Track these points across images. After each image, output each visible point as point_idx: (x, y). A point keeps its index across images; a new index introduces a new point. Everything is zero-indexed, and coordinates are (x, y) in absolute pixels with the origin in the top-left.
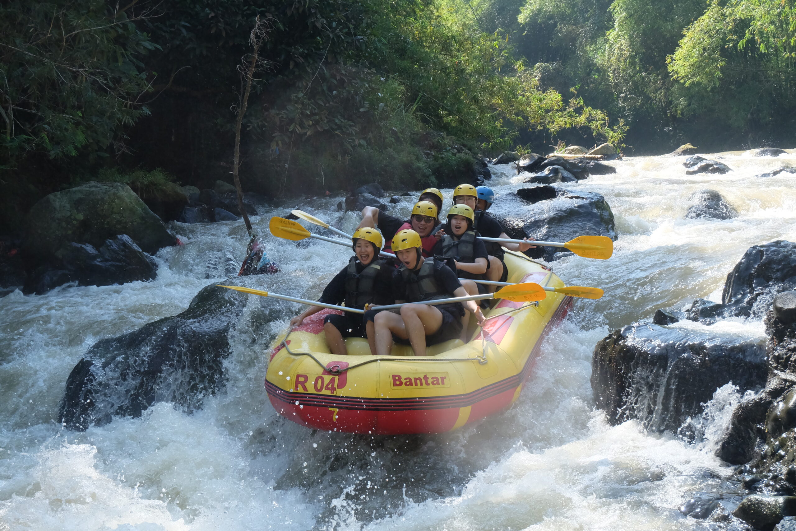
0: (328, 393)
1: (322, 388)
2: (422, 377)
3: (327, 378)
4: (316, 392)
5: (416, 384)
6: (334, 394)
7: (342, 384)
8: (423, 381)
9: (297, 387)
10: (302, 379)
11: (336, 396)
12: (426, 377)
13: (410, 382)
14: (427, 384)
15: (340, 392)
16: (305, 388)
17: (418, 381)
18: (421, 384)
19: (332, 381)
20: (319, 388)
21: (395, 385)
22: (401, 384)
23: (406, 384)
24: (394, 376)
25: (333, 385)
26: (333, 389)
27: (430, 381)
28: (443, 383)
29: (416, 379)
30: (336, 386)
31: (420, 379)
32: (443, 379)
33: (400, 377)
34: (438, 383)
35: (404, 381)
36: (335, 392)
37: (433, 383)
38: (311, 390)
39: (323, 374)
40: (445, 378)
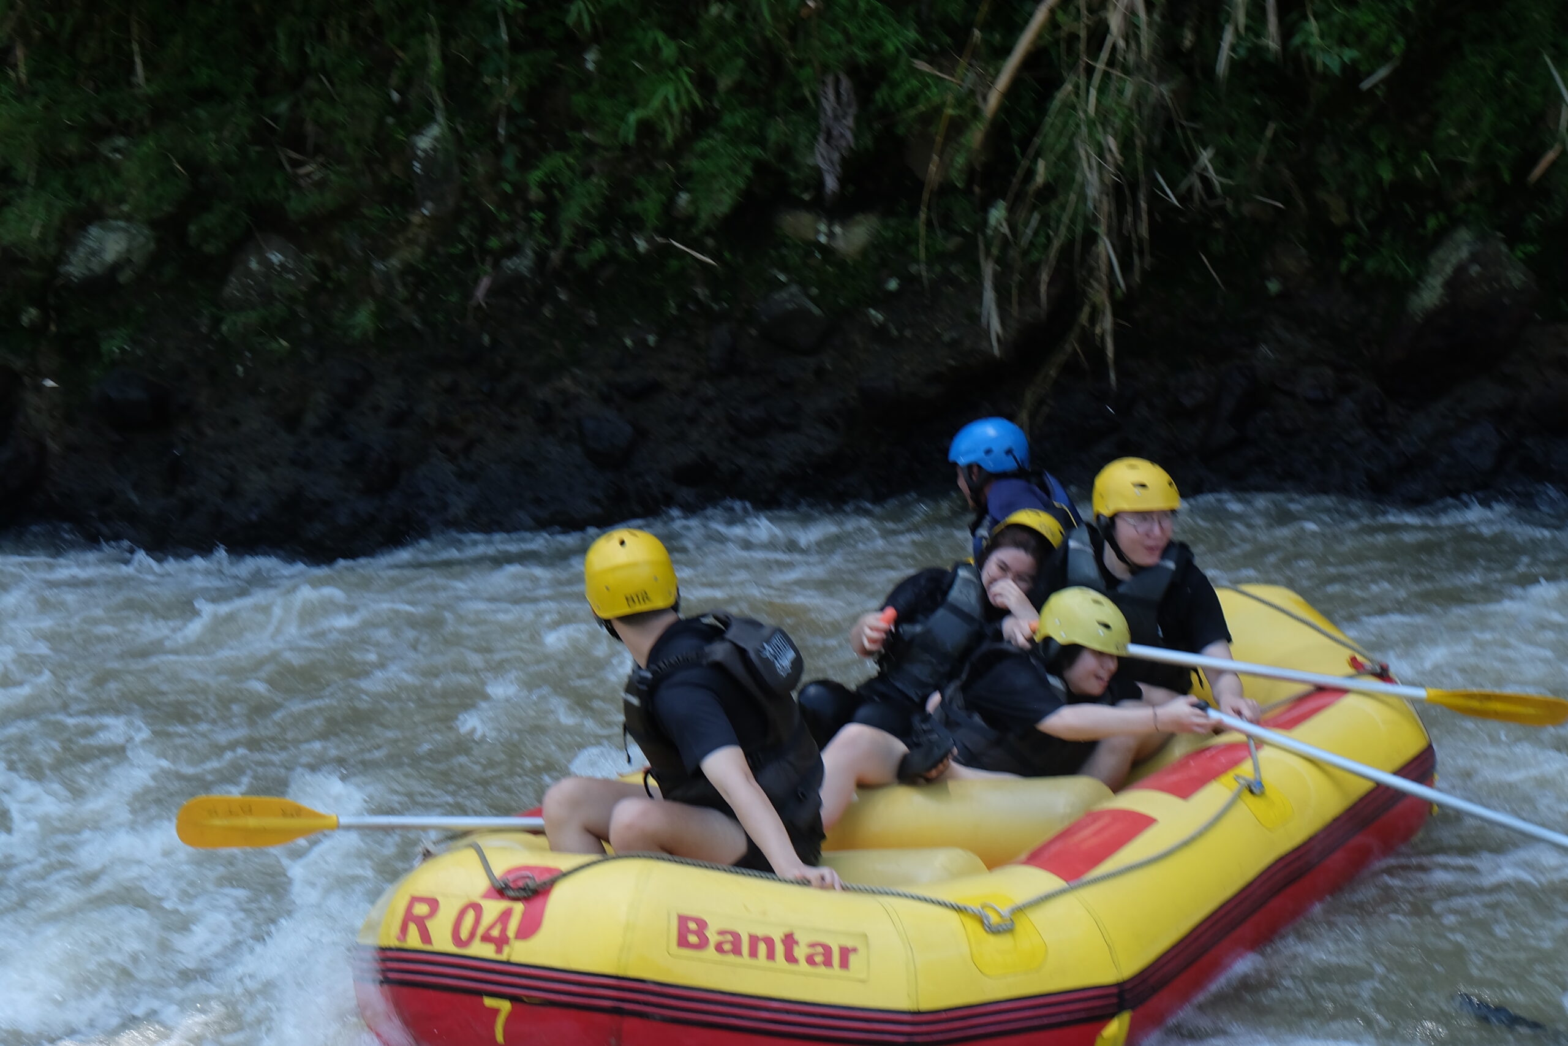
0: (487, 951)
1: (472, 935)
2: (778, 937)
3: (493, 908)
4: (452, 949)
5: (753, 953)
6: (503, 957)
7: (529, 928)
8: (780, 949)
9: (404, 929)
10: (421, 909)
11: (508, 963)
12: (789, 940)
13: (731, 944)
14: (790, 958)
15: (521, 952)
16: (425, 937)
17: (762, 948)
18: (771, 956)
19: (506, 915)
20: (464, 934)
21: (683, 942)
22: (703, 944)
23: (719, 948)
24: (683, 920)
25: (504, 930)
26: (501, 942)
27: (800, 952)
28: (844, 964)
29: (754, 940)
30: (512, 931)
31: (769, 942)
32: (845, 953)
33: (702, 924)
34: (828, 963)
35: (713, 938)
36: (506, 949)
37: (810, 960)
38: (442, 941)
39: (486, 896)
40: (855, 950)
